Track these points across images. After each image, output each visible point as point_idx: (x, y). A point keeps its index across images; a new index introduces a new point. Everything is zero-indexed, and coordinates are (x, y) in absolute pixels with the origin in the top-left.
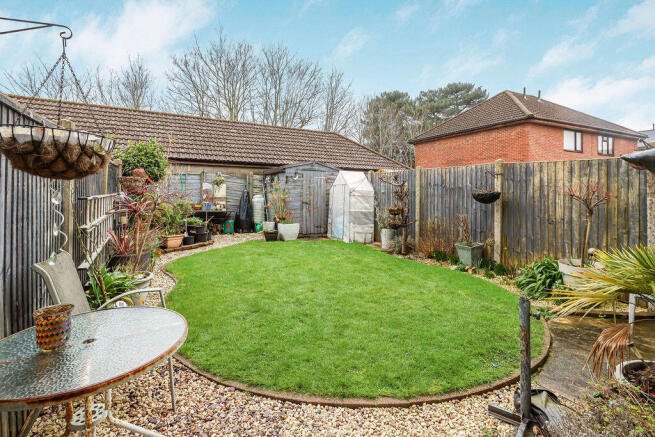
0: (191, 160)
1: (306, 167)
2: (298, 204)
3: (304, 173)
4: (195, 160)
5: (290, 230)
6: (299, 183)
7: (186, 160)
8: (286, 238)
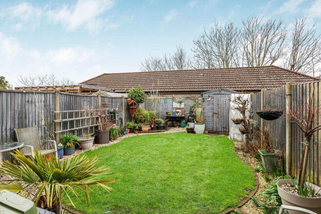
0: (174, 92)
1: (216, 93)
2: (211, 114)
3: (215, 96)
4: (176, 92)
5: (199, 128)
6: (211, 102)
7: (171, 92)
8: (197, 132)
